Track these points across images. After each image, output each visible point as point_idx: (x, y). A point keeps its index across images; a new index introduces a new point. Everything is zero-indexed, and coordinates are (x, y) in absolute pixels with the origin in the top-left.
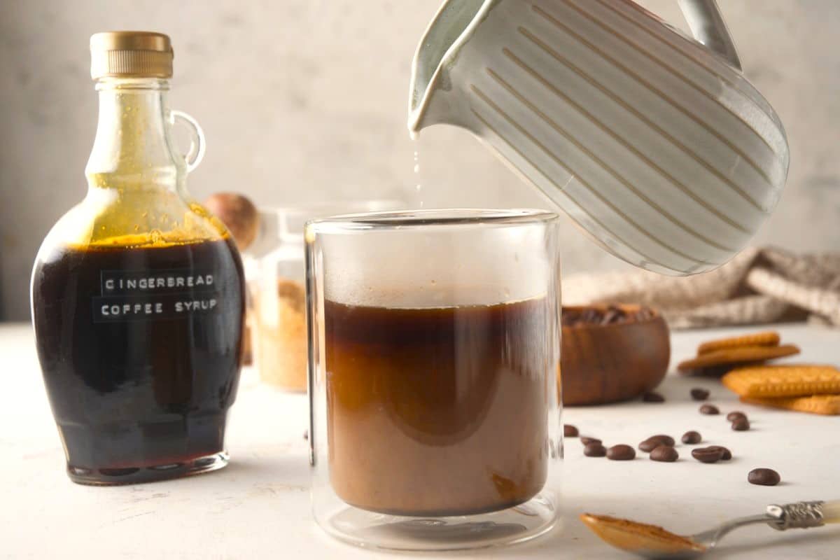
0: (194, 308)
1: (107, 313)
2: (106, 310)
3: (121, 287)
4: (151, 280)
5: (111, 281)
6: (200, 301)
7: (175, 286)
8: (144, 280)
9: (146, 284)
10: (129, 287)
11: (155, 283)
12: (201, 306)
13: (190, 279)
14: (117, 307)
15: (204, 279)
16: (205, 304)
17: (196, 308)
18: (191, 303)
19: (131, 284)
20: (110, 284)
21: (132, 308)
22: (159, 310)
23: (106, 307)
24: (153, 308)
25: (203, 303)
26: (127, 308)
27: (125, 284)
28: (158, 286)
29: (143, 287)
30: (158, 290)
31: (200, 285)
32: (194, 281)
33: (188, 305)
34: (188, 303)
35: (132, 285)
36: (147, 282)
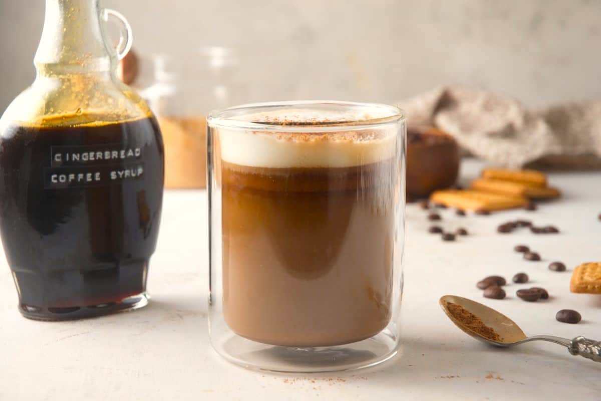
0: (126, 176)
1: (55, 181)
2: (55, 179)
3: (68, 159)
4: (92, 154)
5: (59, 155)
6: (130, 170)
7: (111, 158)
8: (86, 154)
9: (87, 157)
10: (74, 159)
11: (95, 156)
12: (131, 174)
13: (123, 152)
14: (64, 176)
15: (134, 152)
16: (134, 172)
17: (127, 176)
18: (123, 172)
19: (75, 157)
20: (58, 157)
21: (76, 177)
22: (97, 178)
23: (55, 176)
24: (93, 177)
25: (132, 171)
26: (72, 176)
27: (71, 157)
28: (97, 158)
29: (85, 159)
30: (97, 161)
31: (130, 156)
32: (126, 154)
33: (120, 174)
34: (121, 171)
36: (89, 156)
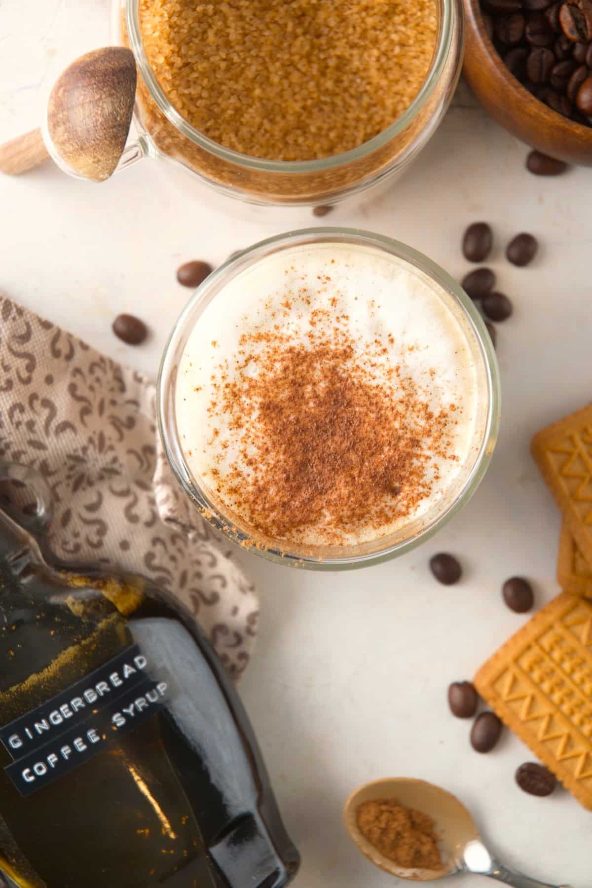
0: (141, 710)
1: (32, 778)
2: (29, 775)
3: (31, 737)
4: (64, 708)
5: (15, 737)
6: (143, 696)
7: (99, 697)
8: (55, 713)
9: (59, 716)
10: (40, 732)
11: (71, 708)
12: (147, 701)
13: (114, 677)
14: (41, 764)
15: (133, 665)
16: (153, 696)
17: (143, 708)
18: (132, 706)
19: (41, 727)
20: (15, 742)
21: (59, 755)
22: (95, 739)
23: (27, 771)
24: (86, 741)
25: (148, 695)
26: (52, 758)
27: (33, 731)
28: (77, 710)
29: (59, 721)
30: (78, 715)
31: (131, 675)
32: (121, 676)
33: (130, 711)
34: (127, 707)
35: (44, 728)
36: (60, 712)
